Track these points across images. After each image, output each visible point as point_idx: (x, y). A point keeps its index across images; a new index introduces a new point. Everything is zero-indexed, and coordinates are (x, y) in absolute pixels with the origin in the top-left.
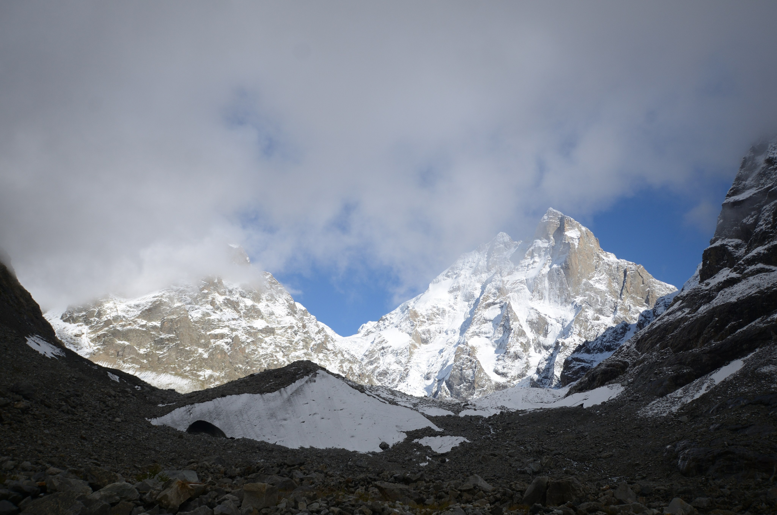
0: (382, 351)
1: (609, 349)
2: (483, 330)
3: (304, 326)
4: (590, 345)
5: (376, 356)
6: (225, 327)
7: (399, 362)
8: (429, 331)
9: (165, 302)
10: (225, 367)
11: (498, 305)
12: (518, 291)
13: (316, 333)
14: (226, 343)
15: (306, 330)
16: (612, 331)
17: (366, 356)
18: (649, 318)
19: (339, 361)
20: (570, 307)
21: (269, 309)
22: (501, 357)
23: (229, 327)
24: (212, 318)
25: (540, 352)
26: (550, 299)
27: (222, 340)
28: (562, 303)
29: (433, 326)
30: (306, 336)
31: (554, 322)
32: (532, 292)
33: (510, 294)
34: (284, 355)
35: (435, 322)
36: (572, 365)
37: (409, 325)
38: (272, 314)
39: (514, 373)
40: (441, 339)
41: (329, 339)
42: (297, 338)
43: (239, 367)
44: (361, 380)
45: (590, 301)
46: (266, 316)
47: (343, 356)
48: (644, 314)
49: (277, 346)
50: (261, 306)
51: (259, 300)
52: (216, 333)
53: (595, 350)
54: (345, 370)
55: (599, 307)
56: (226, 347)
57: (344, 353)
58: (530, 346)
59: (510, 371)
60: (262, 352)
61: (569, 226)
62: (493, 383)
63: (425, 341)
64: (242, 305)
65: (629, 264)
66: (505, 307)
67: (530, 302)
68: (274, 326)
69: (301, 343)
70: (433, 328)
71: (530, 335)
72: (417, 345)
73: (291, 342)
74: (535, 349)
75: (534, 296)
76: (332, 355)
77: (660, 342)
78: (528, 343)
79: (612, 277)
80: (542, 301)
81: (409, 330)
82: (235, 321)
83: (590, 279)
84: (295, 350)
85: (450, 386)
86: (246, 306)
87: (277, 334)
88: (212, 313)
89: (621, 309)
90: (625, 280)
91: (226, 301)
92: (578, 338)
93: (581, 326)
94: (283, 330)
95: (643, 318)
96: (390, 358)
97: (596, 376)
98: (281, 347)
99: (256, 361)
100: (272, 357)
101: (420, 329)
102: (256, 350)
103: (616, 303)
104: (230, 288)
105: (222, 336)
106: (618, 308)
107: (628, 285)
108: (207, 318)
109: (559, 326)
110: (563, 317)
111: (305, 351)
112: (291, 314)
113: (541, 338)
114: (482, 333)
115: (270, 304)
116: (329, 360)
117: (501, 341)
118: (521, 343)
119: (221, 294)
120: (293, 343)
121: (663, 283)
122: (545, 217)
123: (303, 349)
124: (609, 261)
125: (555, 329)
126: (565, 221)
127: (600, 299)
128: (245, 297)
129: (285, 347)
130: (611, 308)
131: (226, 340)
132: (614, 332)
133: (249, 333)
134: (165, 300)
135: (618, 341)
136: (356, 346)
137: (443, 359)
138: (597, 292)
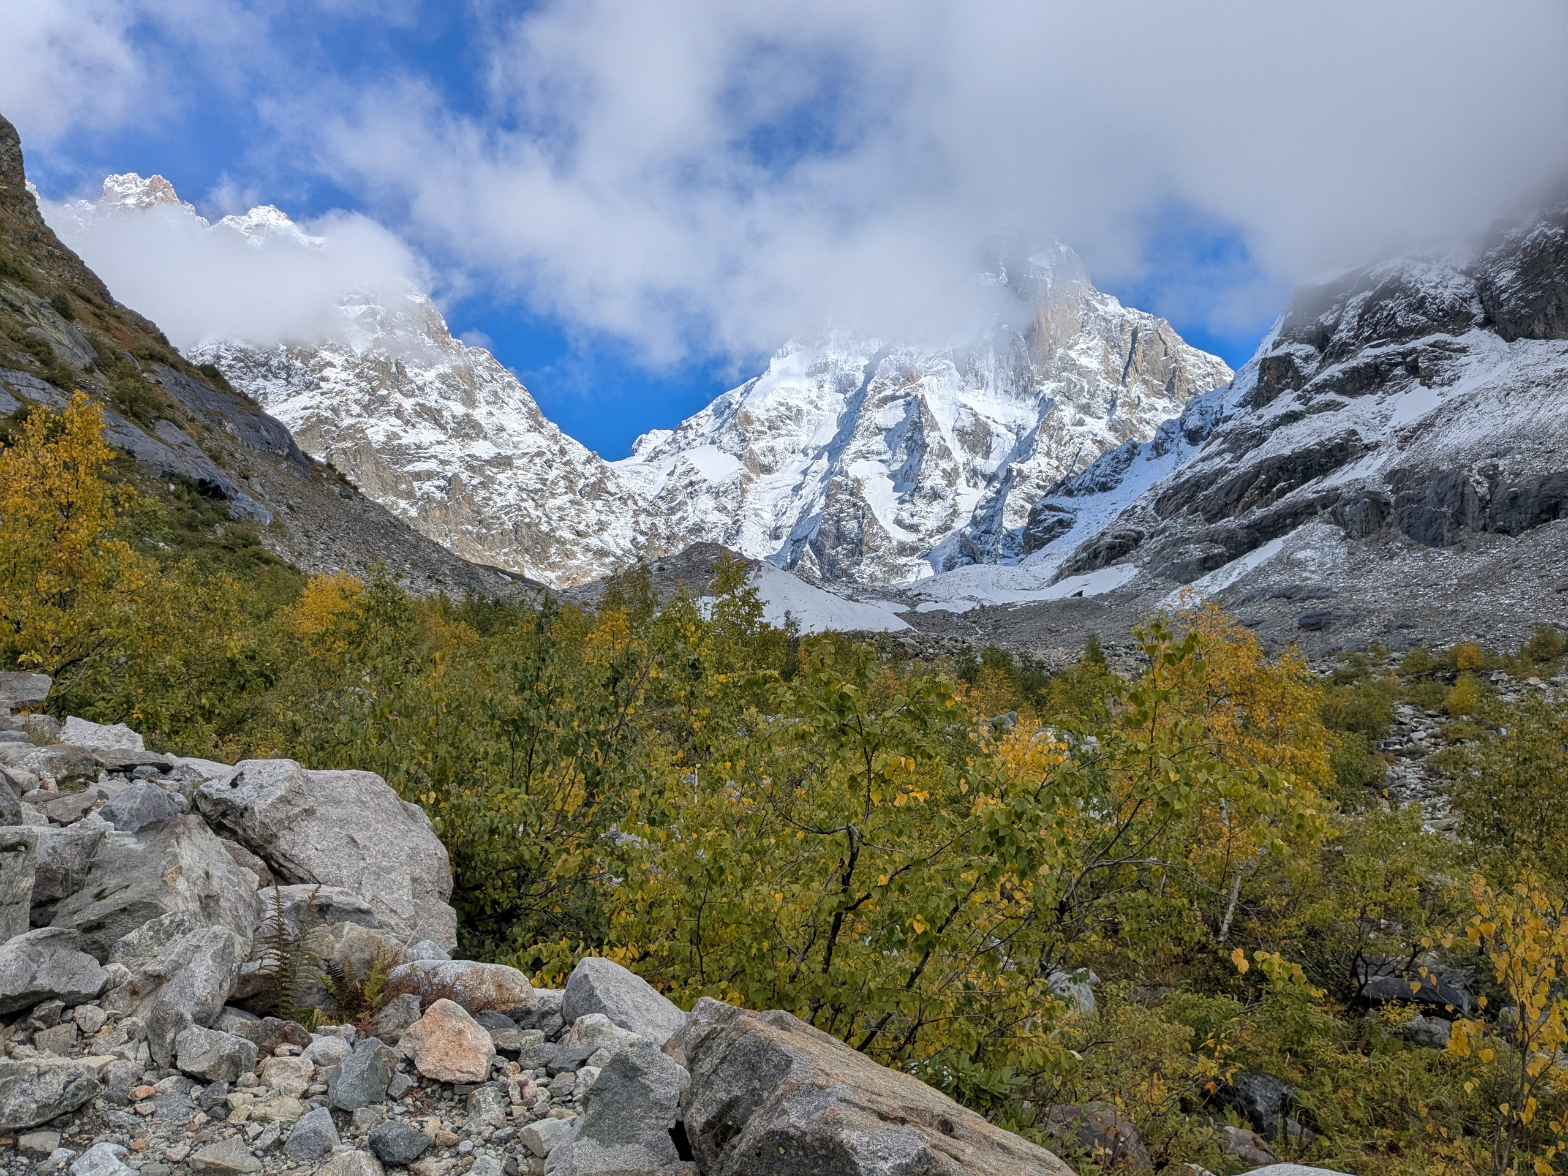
0: (690, 489)
2: (874, 448)
3: (563, 451)
5: (680, 498)
6: (429, 458)
7: (722, 509)
8: (772, 449)
11: (901, 401)
12: (938, 373)
13: (584, 464)
15: (567, 457)
17: (662, 498)
20: (1031, 402)
21: (494, 420)
22: (907, 497)
23: (436, 457)
24: (403, 442)
25: (975, 485)
26: (996, 388)
28: (1018, 396)
29: (780, 440)
30: (568, 468)
31: (1002, 430)
32: (964, 374)
33: (923, 380)
35: (783, 432)
37: (736, 440)
38: (501, 429)
39: (930, 524)
40: (796, 464)
42: (552, 474)
43: (466, 529)
45: (1069, 391)
46: (491, 433)
47: (635, 503)
49: (519, 489)
50: (479, 415)
51: (474, 403)
55: (1084, 401)
56: (439, 495)
58: (958, 475)
59: (923, 521)
60: (500, 502)
62: (895, 543)
63: (767, 470)
64: (446, 414)
65: (1142, 318)
66: (916, 406)
67: (959, 393)
68: (509, 453)
69: (562, 483)
70: (780, 444)
71: (960, 455)
72: (753, 475)
73: (543, 482)
74: (968, 481)
75: (967, 383)
78: (955, 470)
79: (1112, 344)
80: (982, 391)
81: (737, 449)
82: (442, 446)
83: (1070, 348)
84: (553, 495)
85: (818, 551)
86: (454, 417)
87: (516, 468)
88: (402, 433)
89: (1123, 405)
90: (1133, 348)
91: (418, 408)
92: (1046, 460)
93: (1051, 437)
94: (525, 459)
96: (705, 502)
98: (527, 492)
101: (757, 447)
102: (490, 499)
103: (1115, 392)
104: (419, 382)
106: (1118, 402)
107: (1138, 357)
108: (395, 443)
109: (1012, 437)
110: (1019, 422)
111: (571, 496)
112: (535, 428)
113: (979, 461)
114: (873, 453)
115: (494, 411)
116: (613, 513)
117: (907, 467)
118: (944, 471)
120: (548, 483)
121: (1201, 352)
123: (566, 492)
124: (1106, 313)
125: (1004, 443)
127: (1086, 387)
128: (449, 399)
129: (535, 491)
130: (1106, 401)
131: (437, 483)
136: (641, 482)
137: (802, 502)
138: (1083, 372)
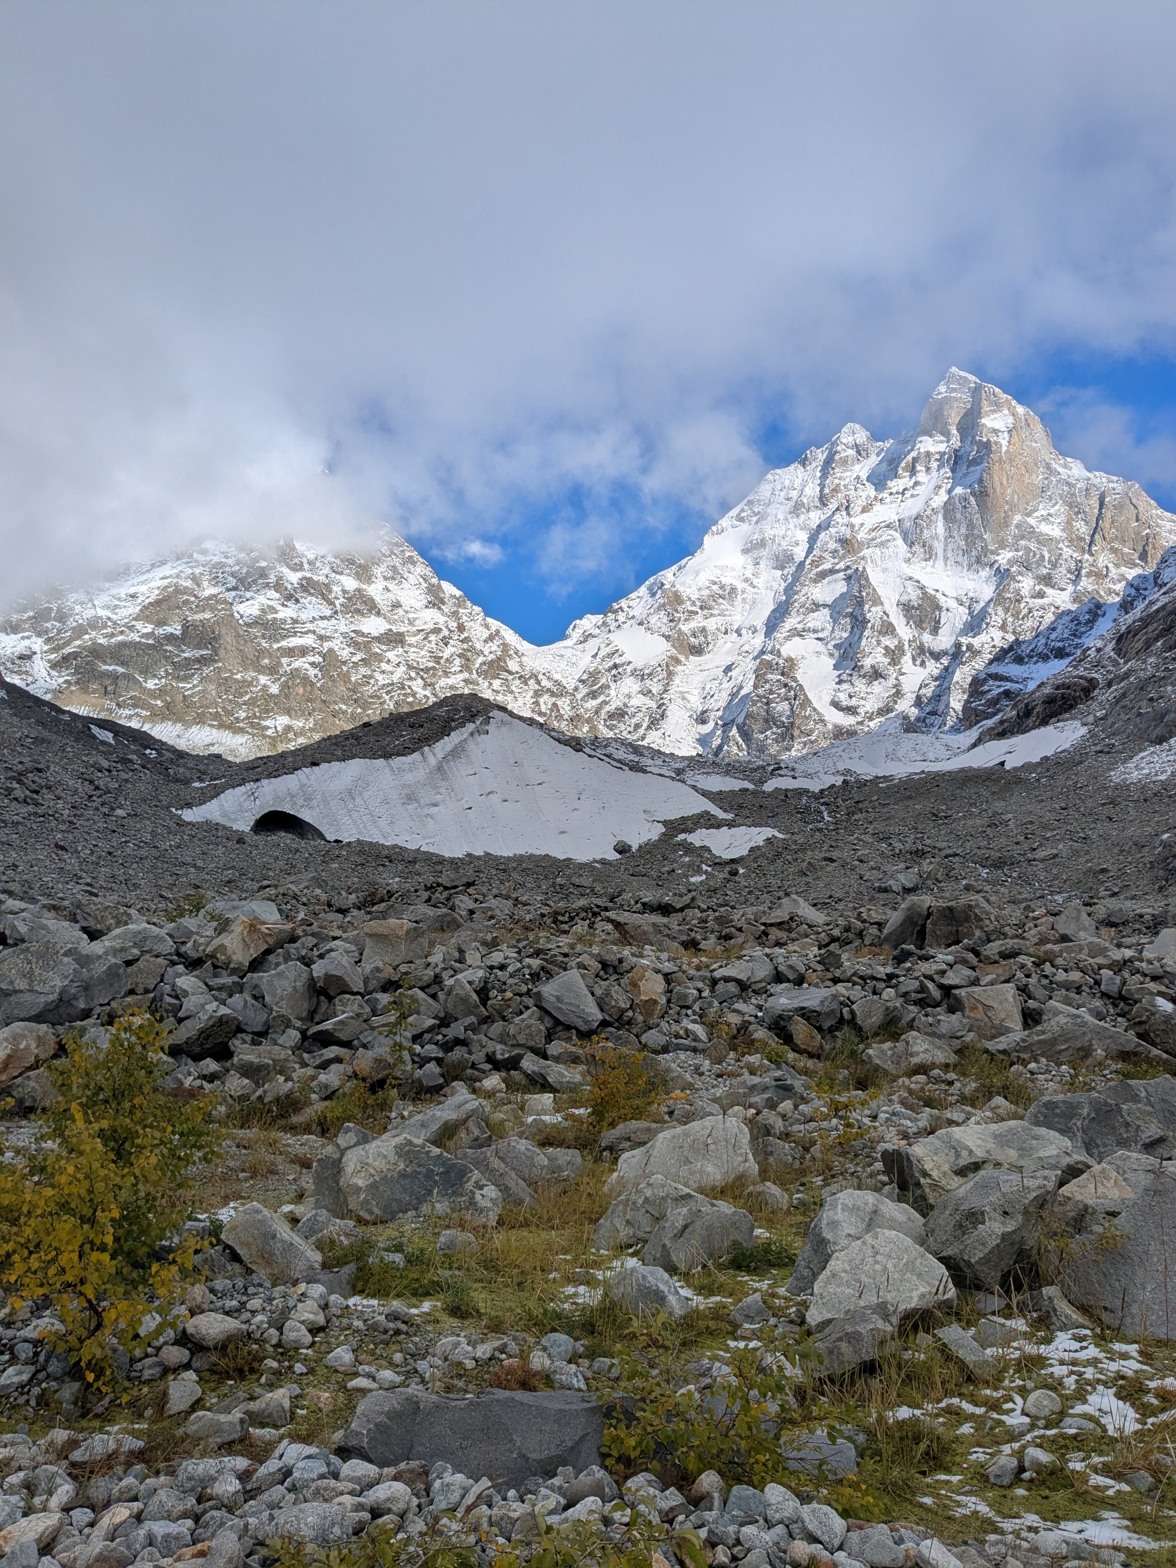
0: (614, 672)
1: (1060, 654)
2: (811, 625)
3: (461, 628)
4: (1023, 647)
5: (603, 681)
6: (306, 633)
7: (647, 693)
8: (703, 630)
9: (186, 588)
10: (314, 710)
11: (841, 575)
12: (883, 544)
13: (485, 641)
14: (312, 664)
15: (466, 635)
16: (1068, 618)
17: (582, 681)
18: (1146, 589)
19: (531, 693)
20: (986, 572)
21: (390, 595)
22: (845, 677)
23: (314, 632)
24: (280, 616)
25: (923, 664)
26: (946, 559)
27: (304, 660)
28: (970, 567)
29: (712, 620)
30: (465, 646)
31: (953, 604)
32: (911, 545)
33: (866, 552)
34: (426, 685)
35: (715, 612)
36: (986, 688)
37: (665, 620)
38: (397, 605)
39: (870, 706)
40: (729, 645)
41: (511, 652)
42: (448, 652)
43: (340, 709)
44: (576, 727)
45: (1027, 560)
46: (385, 609)
47: (538, 682)
48: (1135, 583)
49: (410, 667)
50: (375, 590)
51: (370, 578)
52: (290, 645)
53: (1032, 657)
54: (543, 710)
55: (1045, 571)
56: (312, 672)
57: (540, 677)
58: (903, 653)
59: (862, 702)
60: (382, 680)
61: (990, 405)
62: (830, 727)
63: (697, 651)
64: (336, 589)
65: (1110, 481)
66: (856, 578)
67: (905, 566)
68: (402, 629)
69: (457, 661)
70: (711, 624)
71: (905, 632)
72: (682, 658)
73: (437, 659)
74: (914, 659)
75: (914, 554)
76: (517, 682)
77: (1164, 636)
78: (900, 647)
79: (1075, 509)
80: (931, 563)
81: (665, 630)
82: (326, 622)
83: (1029, 514)
84: (446, 674)
85: (746, 736)
86: (344, 592)
87: (409, 645)
88: (279, 607)
89: (1088, 575)
90: (1100, 513)
91: (304, 583)
92: (1001, 634)
93: (1007, 610)
94: (420, 637)
95: (1133, 592)
96: (630, 685)
97: (1033, 708)
98: (418, 670)
99: (372, 697)
100: (403, 688)
101: (685, 628)
102: (371, 677)
103: (1080, 561)
104: (311, 557)
105: (304, 651)
106: (1084, 572)
107: (1106, 524)
108: (270, 617)
109: (963, 612)
110: (971, 595)
111: (466, 675)
112: (434, 605)
113: (927, 638)
114: (809, 630)
115: (391, 586)
116: (512, 692)
117: (846, 645)
118: (886, 648)
119: (294, 569)
120: (442, 661)
122: (942, 388)
123: (461, 671)
124: (1069, 477)
125: (954, 618)
126: (984, 395)
127: (1047, 556)
128: (341, 573)
129: (427, 670)
130: (1069, 571)
131: (312, 659)
132: (1072, 621)
133: (355, 645)
134: (184, 584)
135: (1080, 637)
136: (563, 664)
137: (732, 683)
138: (1045, 541)
